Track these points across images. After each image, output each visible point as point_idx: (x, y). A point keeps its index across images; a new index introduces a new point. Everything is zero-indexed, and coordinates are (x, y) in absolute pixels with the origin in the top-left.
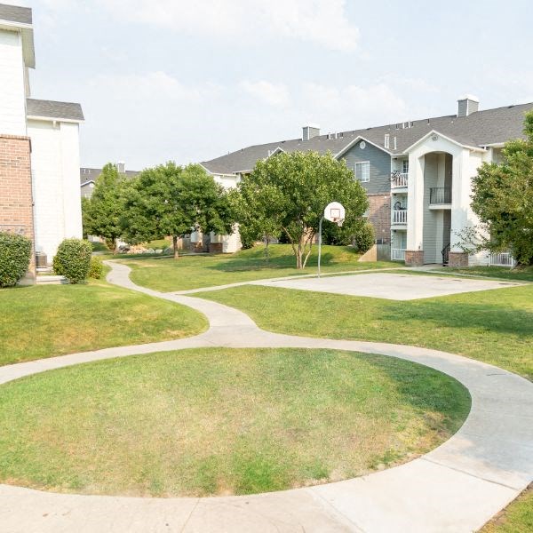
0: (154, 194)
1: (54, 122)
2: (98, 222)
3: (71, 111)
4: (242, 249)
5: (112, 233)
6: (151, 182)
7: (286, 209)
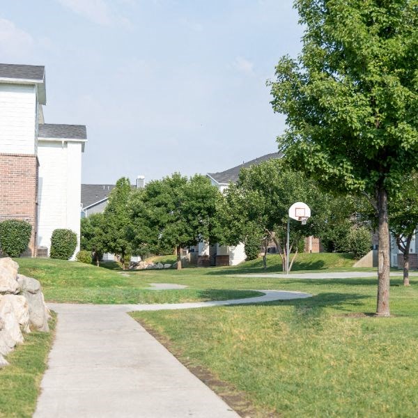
0: (159, 206)
1: (63, 142)
2: (109, 237)
3: (77, 132)
4: (247, 260)
5: (122, 247)
6: (157, 193)
7: (267, 211)
